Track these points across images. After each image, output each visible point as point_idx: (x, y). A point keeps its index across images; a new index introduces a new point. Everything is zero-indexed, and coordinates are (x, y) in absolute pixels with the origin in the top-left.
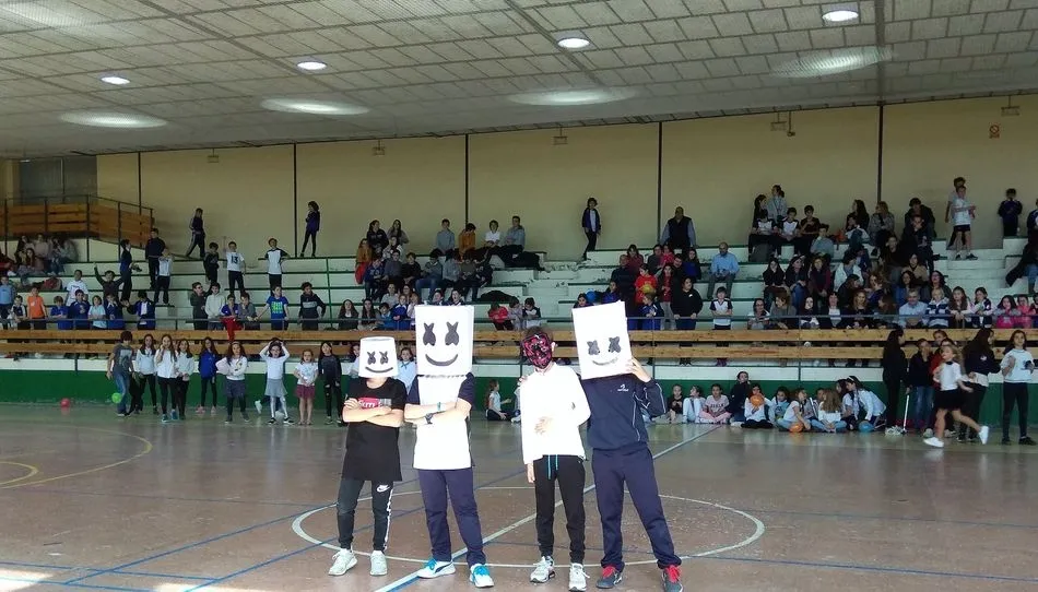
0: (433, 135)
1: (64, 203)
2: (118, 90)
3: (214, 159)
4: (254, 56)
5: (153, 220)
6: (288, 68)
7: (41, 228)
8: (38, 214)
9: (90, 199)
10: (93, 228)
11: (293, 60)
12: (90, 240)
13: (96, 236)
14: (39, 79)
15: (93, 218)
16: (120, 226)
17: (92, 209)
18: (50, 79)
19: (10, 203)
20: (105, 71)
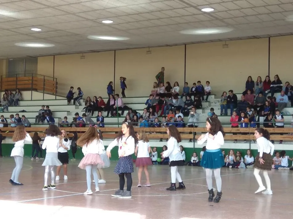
0: (167, 46)
1: (25, 76)
2: (37, 33)
3: (83, 57)
4: (84, 19)
5: (57, 83)
6: (98, 23)
7: (14, 87)
8: (14, 81)
9: (33, 74)
10: (34, 87)
11: (100, 20)
12: (33, 91)
13: (36, 90)
14: (8, 30)
15: (34, 82)
16: (44, 85)
17: (35, 79)
18: (12, 30)
19: (4, 76)
20: (31, 26)
